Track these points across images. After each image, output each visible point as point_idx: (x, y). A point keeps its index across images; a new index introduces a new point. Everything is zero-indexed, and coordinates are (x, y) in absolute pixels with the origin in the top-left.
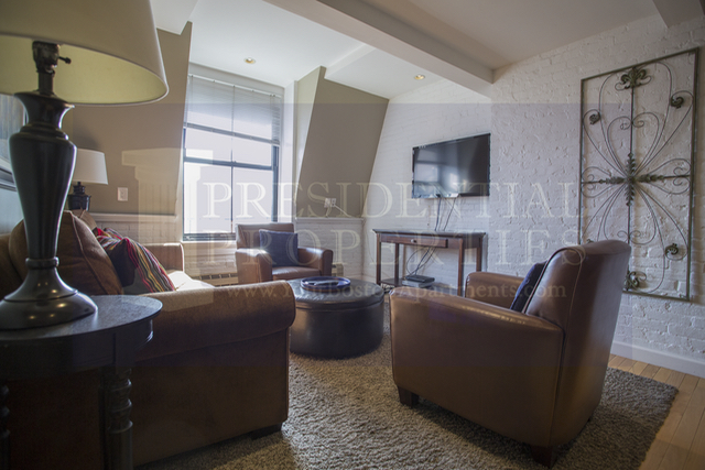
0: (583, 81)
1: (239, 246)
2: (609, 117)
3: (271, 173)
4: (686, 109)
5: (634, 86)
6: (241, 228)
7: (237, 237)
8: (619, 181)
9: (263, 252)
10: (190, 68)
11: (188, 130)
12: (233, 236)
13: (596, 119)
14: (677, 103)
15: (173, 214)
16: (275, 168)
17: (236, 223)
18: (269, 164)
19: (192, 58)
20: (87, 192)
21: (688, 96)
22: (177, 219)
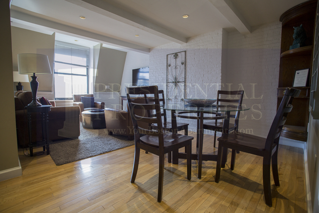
0: (167, 55)
1: (74, 101)
2: (172, 65)
3: (86, 77)
4: (184, 65)
5: (176, 58)
6: (75, 96)
7: (74, 99)
8: (173, 82)
9: (81, 103)
10: (55, 42)
11: (55, 63)
12: (72, 99)
13: (170, 65)
14: (182, 64)
15: (51, 91)
16: (88, 75)
17: (74, 94)
18: (86, 74)
19: (56, 39)
20: (22, 85)
21: (184, 62)
22: (52, 93)
